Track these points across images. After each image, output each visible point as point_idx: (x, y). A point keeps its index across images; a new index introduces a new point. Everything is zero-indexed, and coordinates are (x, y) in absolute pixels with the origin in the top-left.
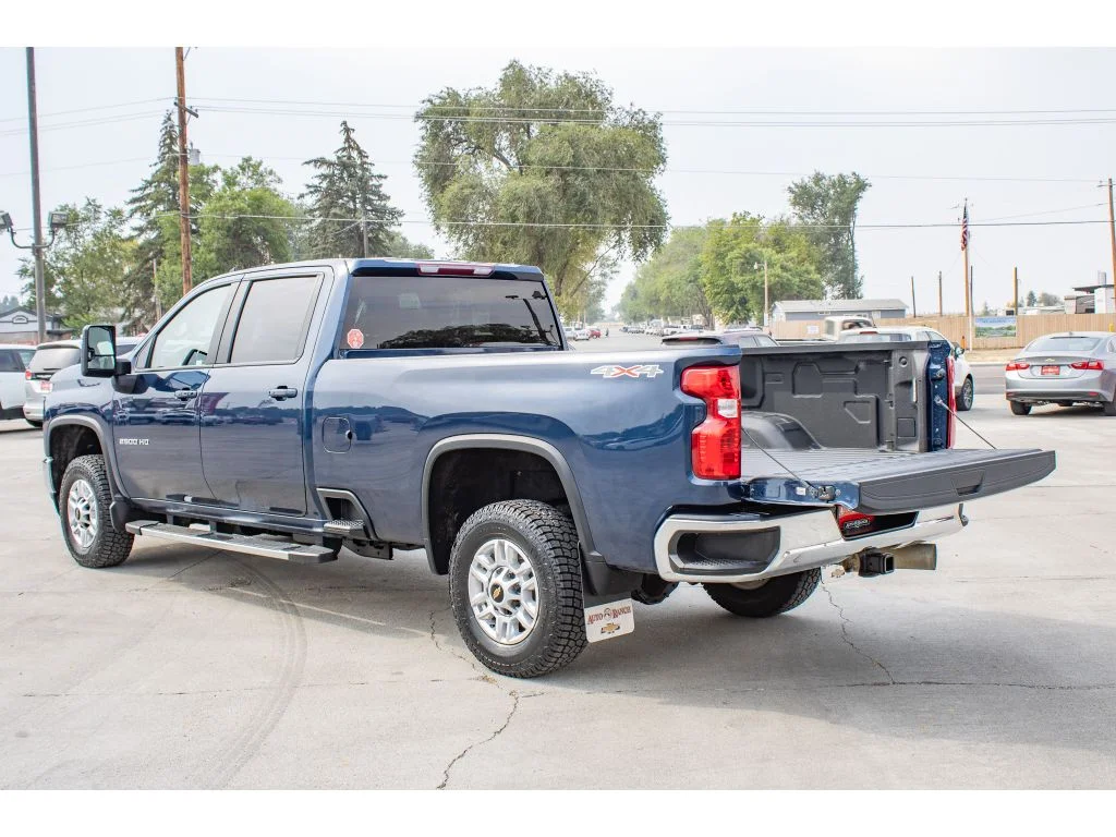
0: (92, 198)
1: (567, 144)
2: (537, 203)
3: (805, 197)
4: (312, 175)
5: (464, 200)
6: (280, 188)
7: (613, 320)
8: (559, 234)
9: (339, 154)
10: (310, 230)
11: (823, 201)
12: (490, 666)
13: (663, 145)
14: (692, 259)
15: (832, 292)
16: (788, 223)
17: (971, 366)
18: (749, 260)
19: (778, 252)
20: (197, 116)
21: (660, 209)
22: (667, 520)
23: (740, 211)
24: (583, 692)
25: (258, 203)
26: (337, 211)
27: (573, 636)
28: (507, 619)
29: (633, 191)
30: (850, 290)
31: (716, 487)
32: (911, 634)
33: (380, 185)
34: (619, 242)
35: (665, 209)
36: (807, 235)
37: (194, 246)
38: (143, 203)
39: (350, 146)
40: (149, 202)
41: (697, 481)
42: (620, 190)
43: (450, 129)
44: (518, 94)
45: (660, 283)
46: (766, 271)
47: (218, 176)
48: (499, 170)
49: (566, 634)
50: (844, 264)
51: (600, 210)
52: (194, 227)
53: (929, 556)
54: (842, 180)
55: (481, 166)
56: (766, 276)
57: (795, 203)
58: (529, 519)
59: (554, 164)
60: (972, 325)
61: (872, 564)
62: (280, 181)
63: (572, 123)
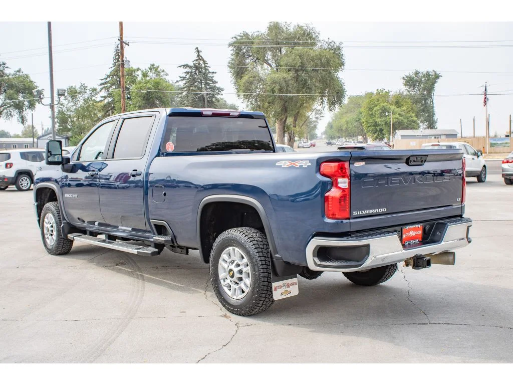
0: (83, 83)
1: (298, 57)
2: (284, 84)
3: (410, 82)
4: (182, 72)
5: (251, 83)
6: (167, 78)
7: (322, 139)
8: (294, 99)
9: (195, 62)
10: (181, 97)
11: (419, 84)
12: (228, 309)
13: (343, 57)
14: (357, 110)
15: (423, 126)
16: (402, 94)
17: (485, 161)
18: (384, 111)
19: (397, 108)
20: (129, 45)
21: (341, 87)
22: (312, 240)
23: (380, 88)
24: (272, 324)
25: (157, 85)
26: (193, 88)
27: (267, 296)
28: (237, 287)
29: (329, 79)
30: (431, 125)
31: (337, 223)
32: (443, 296)
33: (213, 77)
34: (322, 103)
35: (344, 87)
36: (411, 99)
37: (128, 105)
38: (106, 85)
39: (199, 59)
40: (109, 85)
41: (327, 220)
42: (323, 79)
43: (245, 51)
44: (276, 34)
45: (343, 121)
46: (392, 116)
47: (139, 73)
48: (267, 70)
49: (264, 295)
50: (428, 113)
51: (313, 88)
52: (129, 96)
53: (451, 258)
54: (428, 73)
55: (259, 67)
56: (392, 119)
57: (406, 85)
58: (247, 238)
59: (292, 66)
60: (488, 142)
61: (419, 262)
62: (167, 75)
63: (301, 48)
